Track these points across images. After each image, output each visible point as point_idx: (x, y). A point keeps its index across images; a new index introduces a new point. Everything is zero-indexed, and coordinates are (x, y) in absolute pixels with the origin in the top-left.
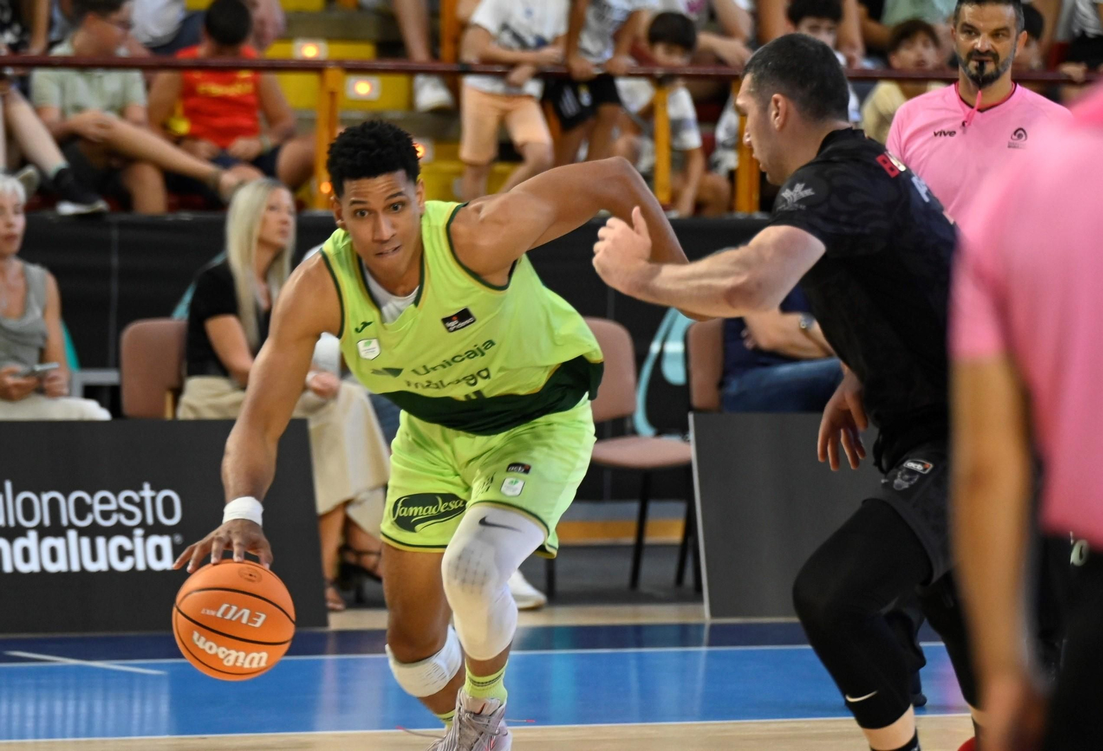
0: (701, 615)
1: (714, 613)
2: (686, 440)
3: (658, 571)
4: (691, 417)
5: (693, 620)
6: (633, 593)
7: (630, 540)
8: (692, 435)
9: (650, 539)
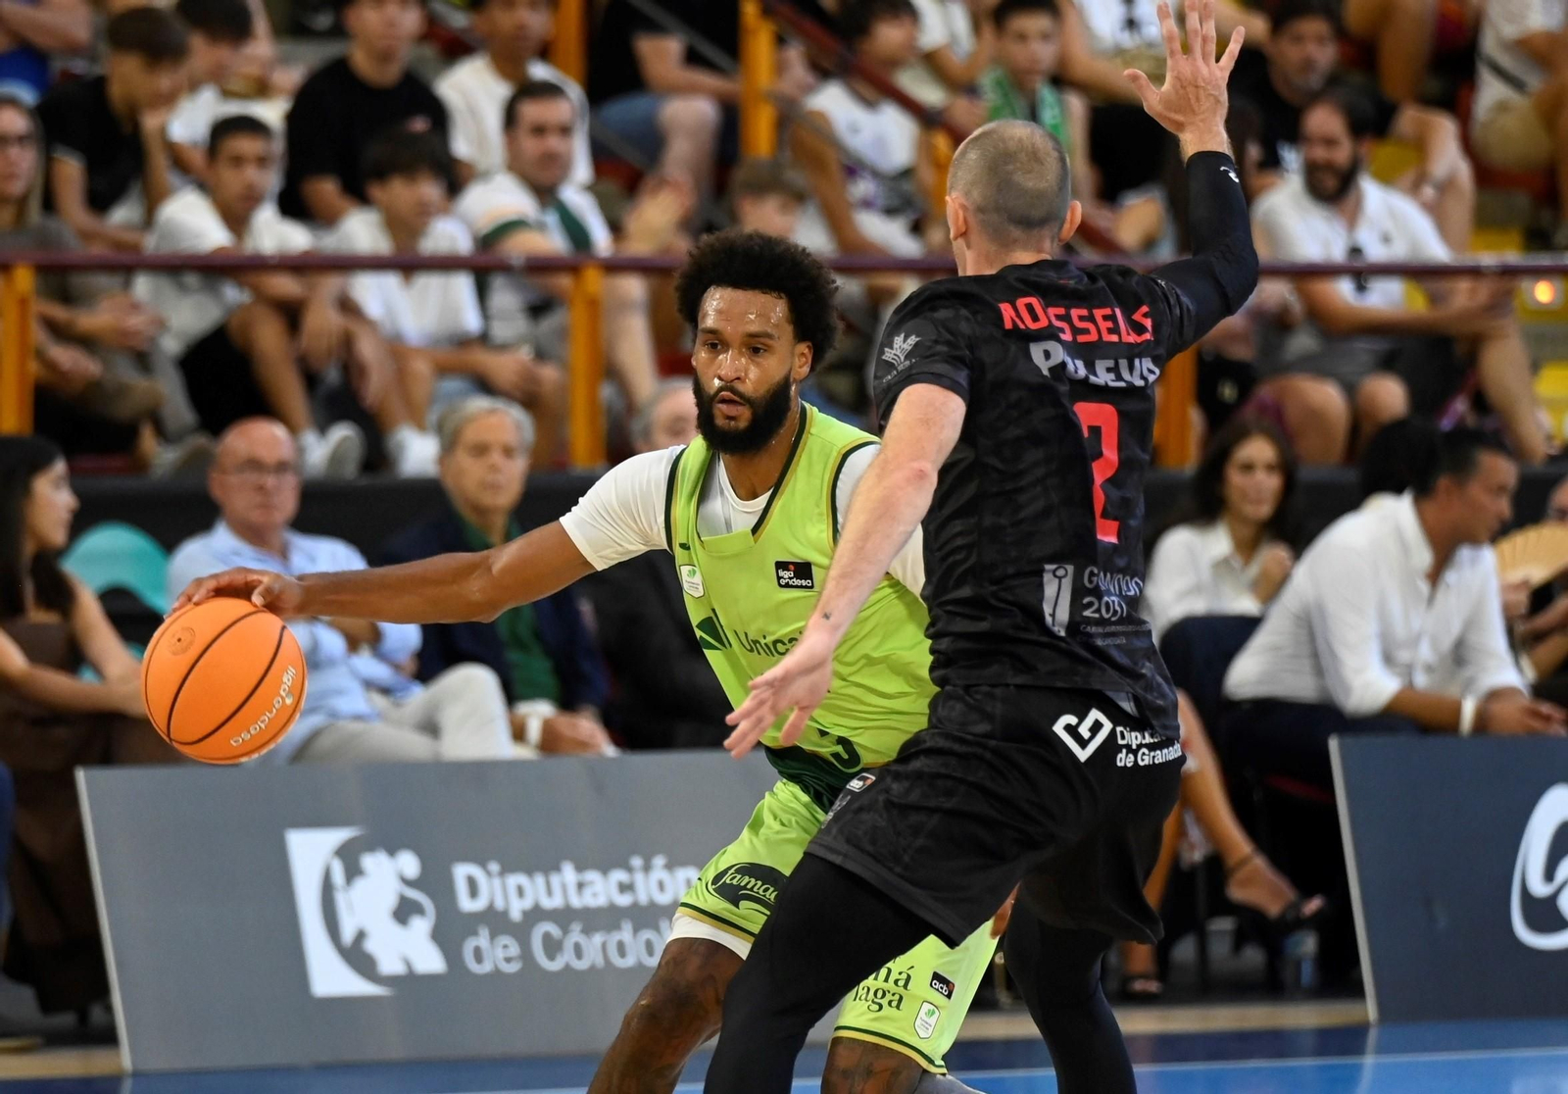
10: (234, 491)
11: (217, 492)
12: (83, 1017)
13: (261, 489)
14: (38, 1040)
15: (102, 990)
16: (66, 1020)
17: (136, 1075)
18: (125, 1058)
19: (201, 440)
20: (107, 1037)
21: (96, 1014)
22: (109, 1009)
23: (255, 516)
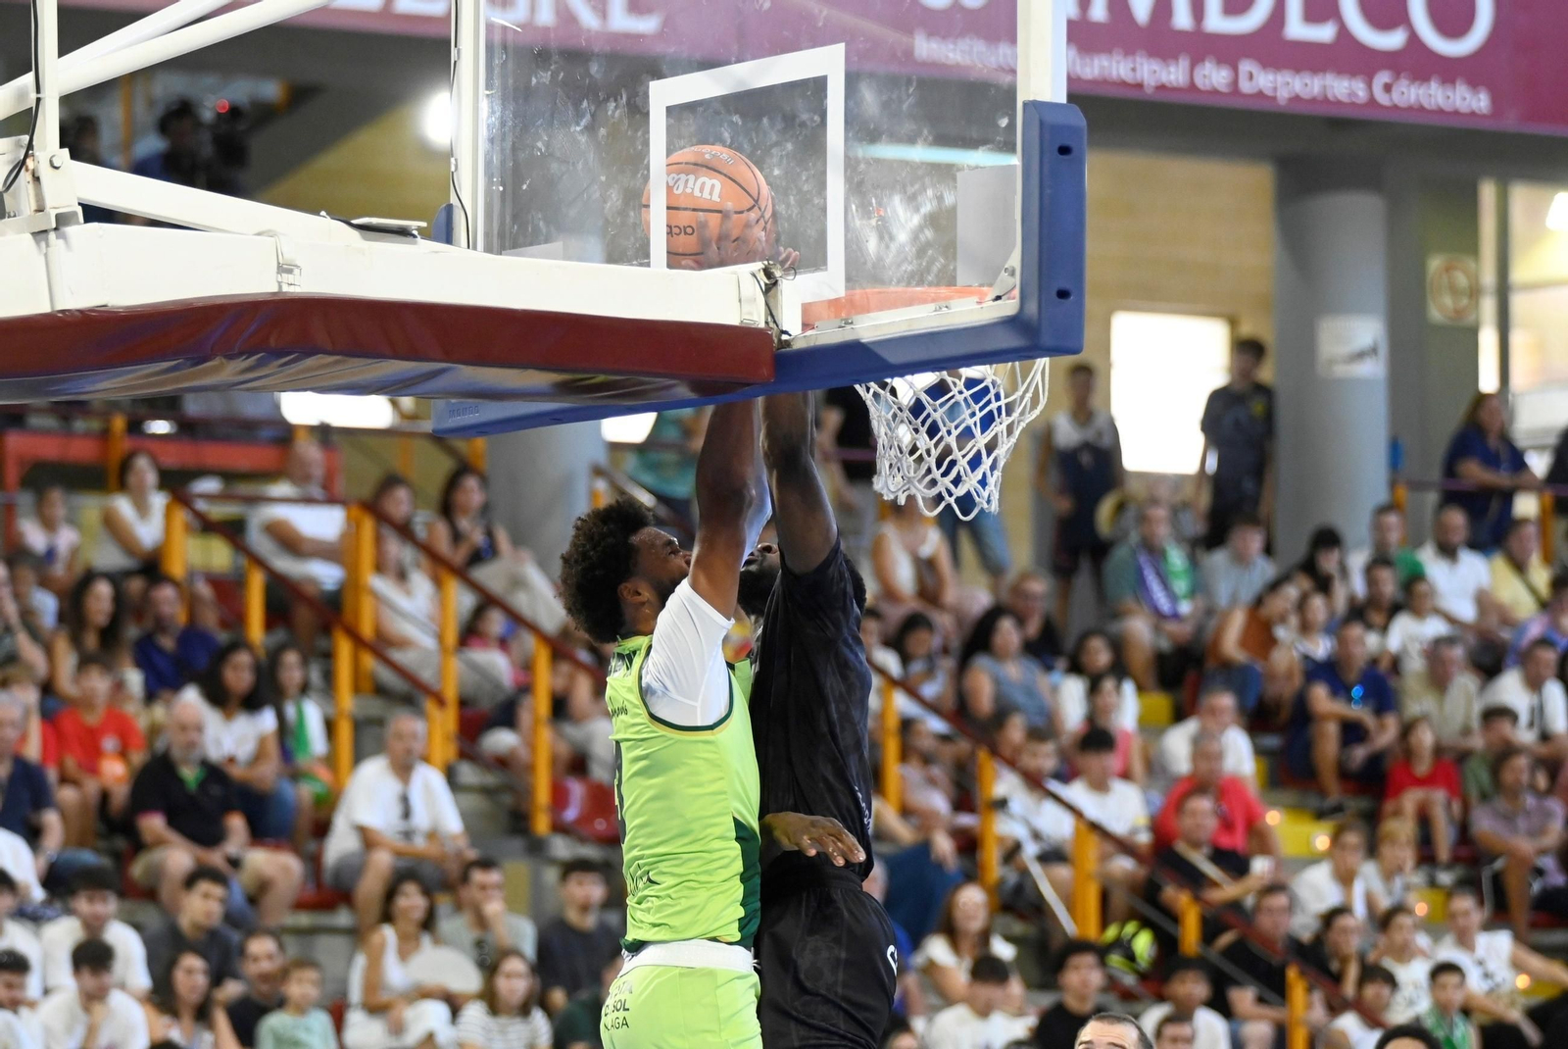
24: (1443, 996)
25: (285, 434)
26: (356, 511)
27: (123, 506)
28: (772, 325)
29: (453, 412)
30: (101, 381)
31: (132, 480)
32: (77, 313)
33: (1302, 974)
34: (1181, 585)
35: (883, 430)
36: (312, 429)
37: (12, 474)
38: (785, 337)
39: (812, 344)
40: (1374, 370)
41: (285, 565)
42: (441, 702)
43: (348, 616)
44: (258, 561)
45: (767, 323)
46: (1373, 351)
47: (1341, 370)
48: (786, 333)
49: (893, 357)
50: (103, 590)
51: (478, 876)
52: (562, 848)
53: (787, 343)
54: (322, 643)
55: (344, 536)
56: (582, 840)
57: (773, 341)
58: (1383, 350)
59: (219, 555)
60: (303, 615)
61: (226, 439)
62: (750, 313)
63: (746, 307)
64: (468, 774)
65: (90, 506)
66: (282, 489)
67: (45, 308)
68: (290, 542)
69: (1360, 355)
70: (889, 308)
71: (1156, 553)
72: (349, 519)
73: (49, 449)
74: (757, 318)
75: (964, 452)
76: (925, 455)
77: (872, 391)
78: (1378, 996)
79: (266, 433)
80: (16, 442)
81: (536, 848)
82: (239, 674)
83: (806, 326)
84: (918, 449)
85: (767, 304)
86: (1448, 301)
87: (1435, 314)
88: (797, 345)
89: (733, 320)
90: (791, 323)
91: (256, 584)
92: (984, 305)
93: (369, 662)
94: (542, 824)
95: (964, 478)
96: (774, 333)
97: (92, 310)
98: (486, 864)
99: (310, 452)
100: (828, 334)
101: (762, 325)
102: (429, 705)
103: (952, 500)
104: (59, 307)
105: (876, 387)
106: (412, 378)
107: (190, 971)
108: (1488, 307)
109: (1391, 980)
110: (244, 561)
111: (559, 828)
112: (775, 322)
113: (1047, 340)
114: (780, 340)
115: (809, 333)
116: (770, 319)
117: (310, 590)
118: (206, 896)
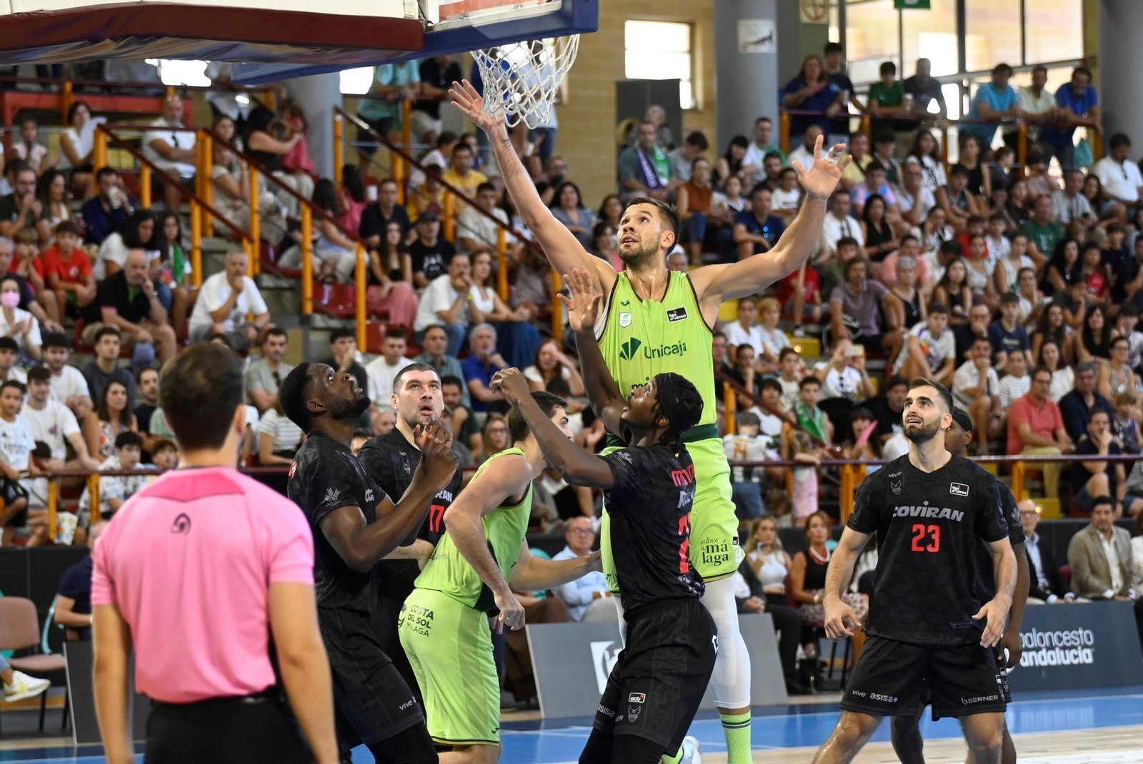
0: (73, 742)
1: (78, 741)
2: (63, 655)
3: (53, 722)
4: (64, 645)
5: (69, 745)
6: (41, 732)
7: (39, 707)
8: (65, 654)
9: (48, 706)
10: (573, 538)
11: (568, 539)
12: (528, 701)
13: (580, 537)
14: (515, 709)
15: (535, 693)
16: (523, 703)
17: (546, 719)
18: (542, 714)
19: (560, 521)
20: (537, 708)
21: (532, 701)
22: (537, 699)
23: (579, 545)
24: (807, 396)
25: (161, 91)
26: (201, 134)
27: (71, 133)
28: (422, 18)
29: (244, 70)
30: (40, 53)
31: (76, 118)
32: (26, 15)
33: (732, 386)
34: (662, 169)
35: (486, 78)
36: (176, 88)
37: (9, 116)
38: (430, 25)
39: (445, 28)
40: (769, 49)
41: (162, 165)
42: (251, 241)
43: (198, 194)
44: (148, 164)
45: (419, 17)
46: (770, 38)
47: (751, 49)
48: (430, 22)
49: (491, 35)
50: (60, 180)
51: (272, 338)
52: (319, 320)
53: (431, 28)
54: (184, 208)
55: (195, 147)
56: (331, 317)
57: (422, 27)
58: (775, 38)
59: (125, 160)
60: (172, 192)
61: (129, 95)
62: (410, 11)
63: (407, 8)
64: (268, 281)
65: (54, 134)
66: (160, 122)
67: (8, 12)
68: (164, 152)
69: (762, 41)
70: (489, 7)
71: (649, 152)
72: (197, 139)
73: (30, 102)
74: (414, 14)
75: (531, 90)
76: (509, 91)
77: (480, 55)
78: (771, 397)
79: (151, 91)
80: (10, 98)
81: (305, 321)
82: (146, 230)
83: (442, 18)
84: (506, 88)
85: (419, 6)
86: (811, 11)
87: (804, 19)
88: (437, 29)
89: (399, 14)
90: (433, 17)
91: (147, 174)
92: (542, 5)
93: (211, 219)
94: (309, 308)
95: (531, 105)
96: (423, 23)
97: (34, 13)
98: (277, 332)
99: (175, 101)
100: (454, 23)
101: (417, 18)
102: (245, 242)
103: (524, 118)
104: (16, 11)
105: (483, 53)
106: (218, 50)
107: (115, 393)
108: (834, 14)
109: (779, 388)
110: (139, 163)
111: (317, 310)
112: (424, 16)
113: (577, 24)
114: (427, 26)
115: (443, 22)
116: (421, 14)
117: (176, 179)
118: (107, 342)
